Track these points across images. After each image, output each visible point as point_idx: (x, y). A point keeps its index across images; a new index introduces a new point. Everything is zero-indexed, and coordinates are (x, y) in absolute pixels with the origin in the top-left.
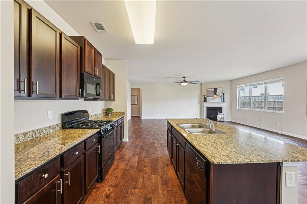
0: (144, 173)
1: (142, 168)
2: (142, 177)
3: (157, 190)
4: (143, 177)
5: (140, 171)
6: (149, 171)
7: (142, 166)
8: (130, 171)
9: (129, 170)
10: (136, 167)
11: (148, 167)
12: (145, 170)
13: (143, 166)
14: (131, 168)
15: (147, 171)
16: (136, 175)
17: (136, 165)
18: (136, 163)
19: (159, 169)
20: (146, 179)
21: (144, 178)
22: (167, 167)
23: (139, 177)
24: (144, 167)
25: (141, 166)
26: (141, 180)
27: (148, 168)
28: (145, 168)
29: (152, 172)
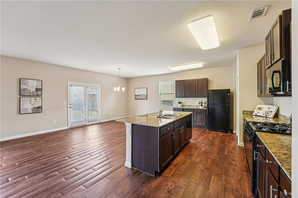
0: (205, 166)
1: (205, 171)
2: (207, 163)
3: (198, 154)
4: (206, 163)
5: (209, 168)
8: (220, 172)
9: (222, 174)
10: (213, 174)
12: (203, 167)
13: (204, 172)
14: (219, 175)
15: (201, 166)
16: (213, 166)
17: (213, 176)
18: (214, 180)
19: (188, 164)
21: (205, 162)
22: (179, 163)
24: (203, 171)
25: (206, 174)
26: (209, 161)
27: (199, 168)
28: (203, 169)
29: (197, 164)
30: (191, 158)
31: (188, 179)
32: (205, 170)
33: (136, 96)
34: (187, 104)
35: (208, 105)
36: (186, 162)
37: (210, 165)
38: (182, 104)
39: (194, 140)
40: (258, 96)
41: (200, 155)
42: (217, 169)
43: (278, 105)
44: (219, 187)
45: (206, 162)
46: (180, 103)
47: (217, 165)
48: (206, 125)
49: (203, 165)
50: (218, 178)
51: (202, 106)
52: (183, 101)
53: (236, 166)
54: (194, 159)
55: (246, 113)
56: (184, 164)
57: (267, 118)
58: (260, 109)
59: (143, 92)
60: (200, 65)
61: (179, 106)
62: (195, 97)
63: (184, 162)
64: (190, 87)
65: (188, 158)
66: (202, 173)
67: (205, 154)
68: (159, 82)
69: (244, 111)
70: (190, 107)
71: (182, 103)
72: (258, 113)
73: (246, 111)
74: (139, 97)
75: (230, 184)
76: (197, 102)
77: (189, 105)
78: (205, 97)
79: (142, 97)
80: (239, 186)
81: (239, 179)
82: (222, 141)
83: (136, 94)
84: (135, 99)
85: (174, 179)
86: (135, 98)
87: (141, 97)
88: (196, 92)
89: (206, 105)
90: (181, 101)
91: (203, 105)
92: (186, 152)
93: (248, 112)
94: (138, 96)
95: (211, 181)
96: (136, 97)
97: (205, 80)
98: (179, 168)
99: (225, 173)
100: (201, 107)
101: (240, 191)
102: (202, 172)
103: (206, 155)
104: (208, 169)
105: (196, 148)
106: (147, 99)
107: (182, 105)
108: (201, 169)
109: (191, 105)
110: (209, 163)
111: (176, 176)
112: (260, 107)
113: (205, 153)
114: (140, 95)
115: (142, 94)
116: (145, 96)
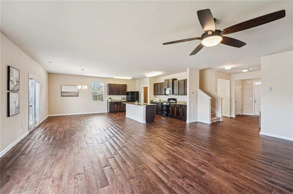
33: (63, 93)
34: (114, 99)
40: (154, 95)
46: (110, 99)
57: (158, 101)
62: (121, 95)
68: (92, 82)
74: (68, 94)
76: (121, 98)
78: (126, 95)
79: (72, 94)
83: (62, 91)
84: (61, 96)
87: (70, 94)
88: (122, 92)
89: (126, 99)
90: (111, 98)
94: (66, 92)
96: (62, 94)
97: (125, 86)
106: (78, 96)
107: (111, 100)
112: (155, 98)
114: (70, 92)
115: (72, 91)
116: (76, 93)
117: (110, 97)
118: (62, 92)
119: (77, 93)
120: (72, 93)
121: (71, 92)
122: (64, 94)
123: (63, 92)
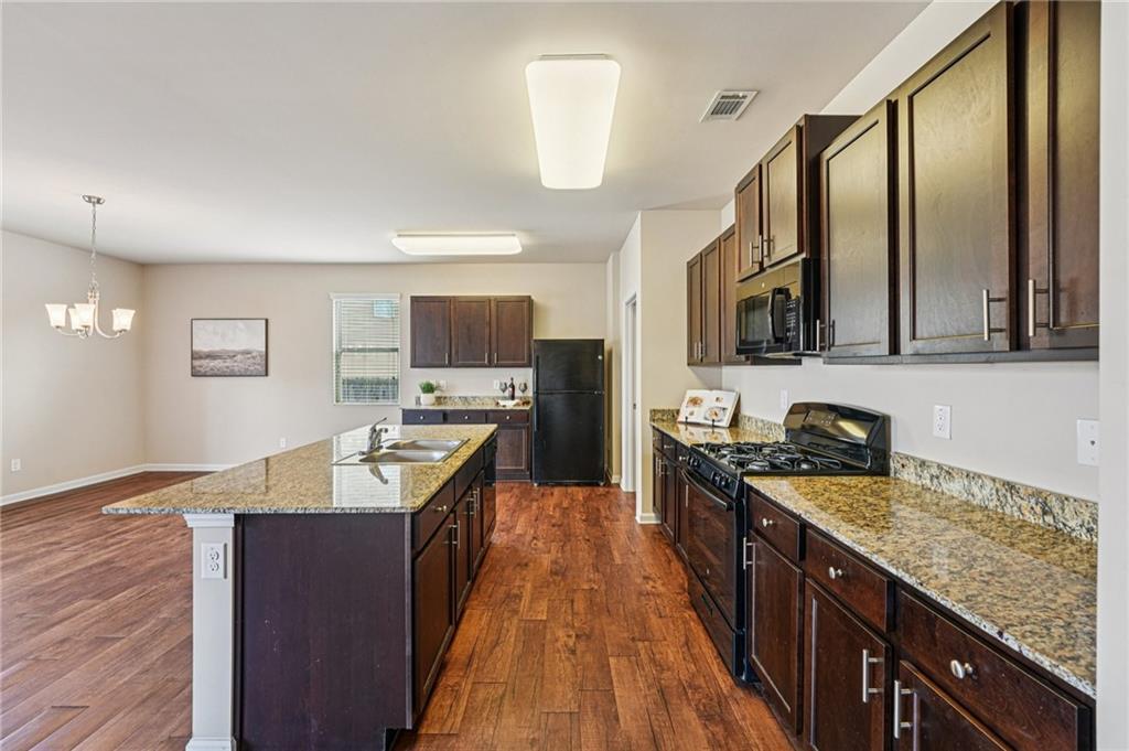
0: (573, 627)
1: (581, 647)
2: (577, 614)
3: (535, 588)
4: (574, 614)
5: (587, 632)
6: (553, 633)
7: (583, 652)
8: (626, 635)
9: (633, 639)
10: (609, 649)
11: (559, 651)
12: (569, 636)
13: (578, 652)
14: (628, 647)
15: (561, 633)
16: (597, 620)
17: (612, 661)
18: (619, 674)
19: (512, 639)
20: (563, 610)
21: (570, 611)
22: (477, 649)
23: (586, 614)
24: (573, 652)
25: (589, 658)
26: (580, 606)
27: (559, 645)
28: (571, 643)
29: (545, 627)
30: (515, 612)
31: (533, 707)
32: (577, 645)
33: (201, 358)
34: (457, 395)
35: (537, 393)
36: (504, 631)
37: (589, 617)
38: (437, 393)
39: (502, 534)
40: (689, 364)
41: (541, 587)
42: (613, 628)
43: (737, 390)
44: (645, 697)
45: (572, 609)
46: (429, 389)
47: (608, 611)
48: (530, 469)
49: (567, 625)
50: (630, 661)
51: (513, 398)
52: (442, 383)
53: (658, 596)
54: (528, 611)
55: (659, 416)
56: (497, 644)
57: (716, 430)
58: (695, 401)
59: (246, 339)
60: (511, 244)
61: (427, 401)
62: (490, 365)
63: (495, 638)
64: (469, 328)
65: (506, 614)
66: (574, 662)
67: (558, 578)
68: (332, 295)
69: (654, 412)
70: (469, 404)
71: (438, 388)
72: (692, 414)
73: (659, 411)
74: (217, 363)
75: (669, 669)
76: (496, 385)
77: (466, 398)
78: (527, 366)
79: (237, 365)
80: (693, 666)
81: (683, 639)
82: (593, 520)
83: (196, 347)
84: (193, 375)
85: (480, 731)
86: (193, 368)
87: (229, 363)
88: (494, 346)
89: (530, 393)
90: (433, 382)
91: (518, 393)
92: (490, 590)
93: (663, 412)
94: (211, 356)
95: (611, 683)
96: (196, 363)
97: (525, 305)
98: (485, 671)
99: (640, 632)
100: (510, 404)
101: (701, 681)
102: (571, 656)
103: (562, 584)
104: (588, 637)
105: (519, 565)
106: (267, 375)
107: (438, 399)
108: (566, 646)
109: (474, 398)
110: (582, 611)
111: (485, 715)
112: (694, 396)
113: (556, 574)
114: (228, 351)
115: (237, 349)
116: (254, 358)
117: (424, 381)
118: (195, 356)
119: (258, 360)
120: (239, 357)
121: (233, 356)
122: (204, 362)
123: (197, 353)
